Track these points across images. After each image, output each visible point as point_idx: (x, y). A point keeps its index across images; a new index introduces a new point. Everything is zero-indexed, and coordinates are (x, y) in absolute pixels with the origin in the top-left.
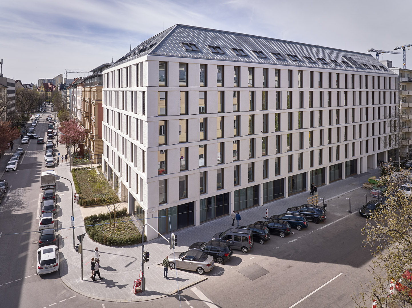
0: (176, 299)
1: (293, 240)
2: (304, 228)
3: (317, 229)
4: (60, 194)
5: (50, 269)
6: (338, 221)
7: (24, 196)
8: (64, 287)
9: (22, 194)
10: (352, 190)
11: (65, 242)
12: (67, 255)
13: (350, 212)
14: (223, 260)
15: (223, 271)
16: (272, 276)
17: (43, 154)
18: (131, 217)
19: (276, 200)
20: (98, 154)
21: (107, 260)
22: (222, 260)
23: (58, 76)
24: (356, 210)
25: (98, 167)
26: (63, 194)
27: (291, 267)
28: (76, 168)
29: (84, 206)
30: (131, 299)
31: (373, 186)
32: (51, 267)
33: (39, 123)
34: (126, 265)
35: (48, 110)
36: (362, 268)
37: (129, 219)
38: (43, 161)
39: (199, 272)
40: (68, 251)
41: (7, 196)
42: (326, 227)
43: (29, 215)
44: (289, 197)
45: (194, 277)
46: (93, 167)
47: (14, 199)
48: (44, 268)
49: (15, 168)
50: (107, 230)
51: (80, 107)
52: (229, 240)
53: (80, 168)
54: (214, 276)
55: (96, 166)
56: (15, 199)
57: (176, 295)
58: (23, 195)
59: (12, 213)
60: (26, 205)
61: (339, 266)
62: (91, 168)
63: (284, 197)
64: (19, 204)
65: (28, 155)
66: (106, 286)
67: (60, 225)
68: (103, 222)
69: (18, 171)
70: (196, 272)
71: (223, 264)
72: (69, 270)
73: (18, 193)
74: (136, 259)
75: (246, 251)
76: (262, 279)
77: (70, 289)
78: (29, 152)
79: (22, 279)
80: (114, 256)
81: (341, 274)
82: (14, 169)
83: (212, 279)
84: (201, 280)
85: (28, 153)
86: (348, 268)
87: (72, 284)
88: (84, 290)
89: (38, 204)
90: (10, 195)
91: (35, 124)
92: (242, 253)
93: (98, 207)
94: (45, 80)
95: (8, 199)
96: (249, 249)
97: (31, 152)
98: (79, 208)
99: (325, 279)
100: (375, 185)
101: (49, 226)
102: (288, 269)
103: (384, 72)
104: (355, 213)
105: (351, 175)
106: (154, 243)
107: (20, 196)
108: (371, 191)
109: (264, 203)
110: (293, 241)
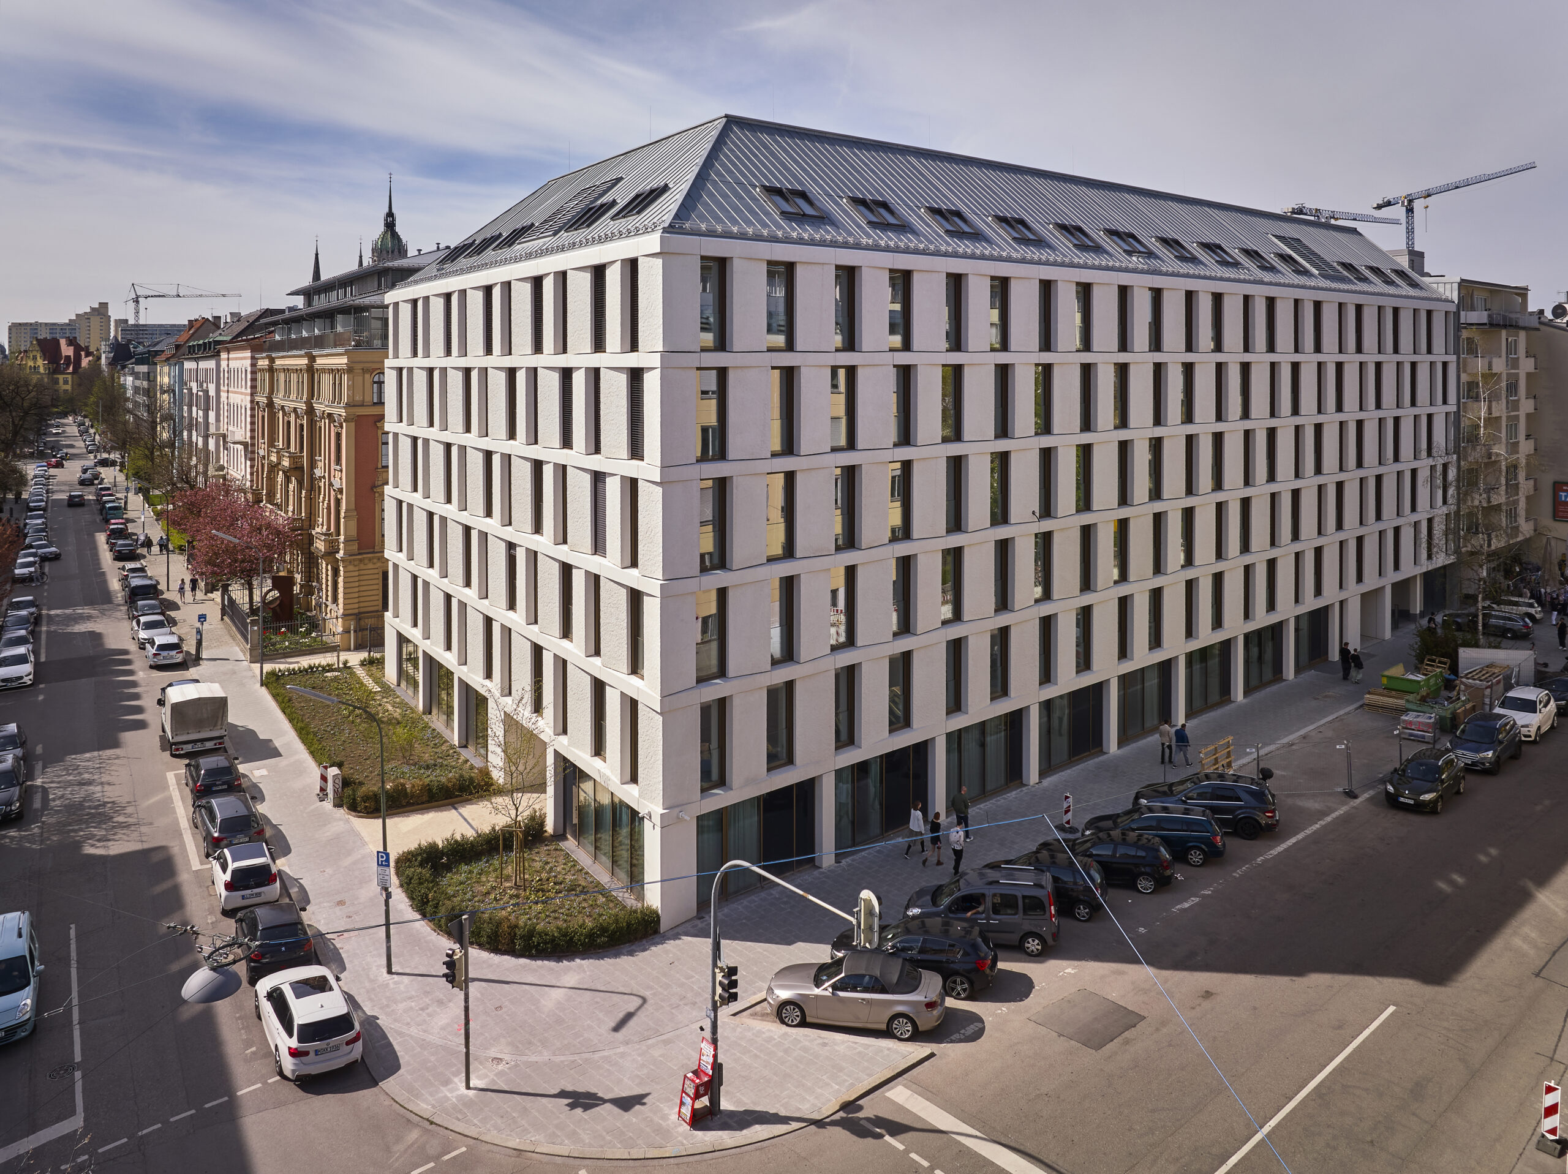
0: (848, 1133)
1: (1186, 901)
2: (1213, 855)
3: (1255, 860)
4: (253, 771)
5: (333, 1055)
6: (1318, 826)
7: (109, 784)
8: (407, 1119)
9: (96, 777)
10: (1330, 718)
11: (341, 951)
12: (371, 999)
13: (1351, 795)
14: (971, 983)
15: (980, 1025)
16: (1157, 1029)
17: (119, 620)
18: (563, 845)
19: (1077, 760)
20: (356, 611)
21: (533, 1007)
22: (966, 986)
23: (88, 310)
24: (1367, 787)
25: (363, 664)
26: (264, 772)
27: (1212, 994)
28: (280, 670)
29: (368, 813)
30: (683, 1145)
31: (1407, 701)
32: (337, 1048)
33: (55, 497)
34: (613, 1024)
35: (72, 446)
36: (1454, 984)
37: (558, 852)
38: (133, 647)
39: (895, 1031)
40: (367, 984)
41: (37, 787)
42: (1285, 850)
43: (156, 858)
44: (1119, 752)
45: (886, 1052)
46: (345, 663)
47: (70, 796)
48: (312, 1054)
49: (31, 677)
50: (492, 896)
51: (240, 432)
52: (974, 911)
53: (293, 670)
54: (952, 1042)
55: (355, 658)
56: (77, 798)
57: (842, 1118)
58: (103, 780)
59: (86, 852)
60: (130, 816)
61: (1376, 982)
62: (336, 666)
63: (1103, 753)
64: (100, 814)
65: (58, 623)
66: (567, 1105)
67: (296, 889)
68: (465, 868)
69: (42, 686)
70: (887, 1033)
71: (971, 998)
72: (399, 1054)
73: (80, 774)
74: (644, 1000)
75: (1039, 947)
76: (1127, 1042)
77: (432, 1123)
78: (58, 612)
79: (226, 1098)
80: (556, 994)
81: (1392, 1009)
82: (26, 679)
83: (951, 1052)
84: (915, 1061)
85: (58, 615)
86: (1409, 986)
87: (433, 1107)
88: (488, 1126)
89: (175, 813)
90: (47, 780)
91: (42, 501)
92: (1027, 957)
93: (419, 816)
94: (34, 327)
95: (45, 800)
96: (1050, 941)
97: (67, 611)
98: (348, 821)
99: (1343, 1031)
100: (1411, 697)
101: (259, 895)
102: (1207, 1004)
103: (1412, 292)
104: (1366, 795)
105: (1310, 666)
106: (689, 938)
107: (90, 783)
108: (1403, 717)
109: (1043, 774)
110: (1186, 905)
